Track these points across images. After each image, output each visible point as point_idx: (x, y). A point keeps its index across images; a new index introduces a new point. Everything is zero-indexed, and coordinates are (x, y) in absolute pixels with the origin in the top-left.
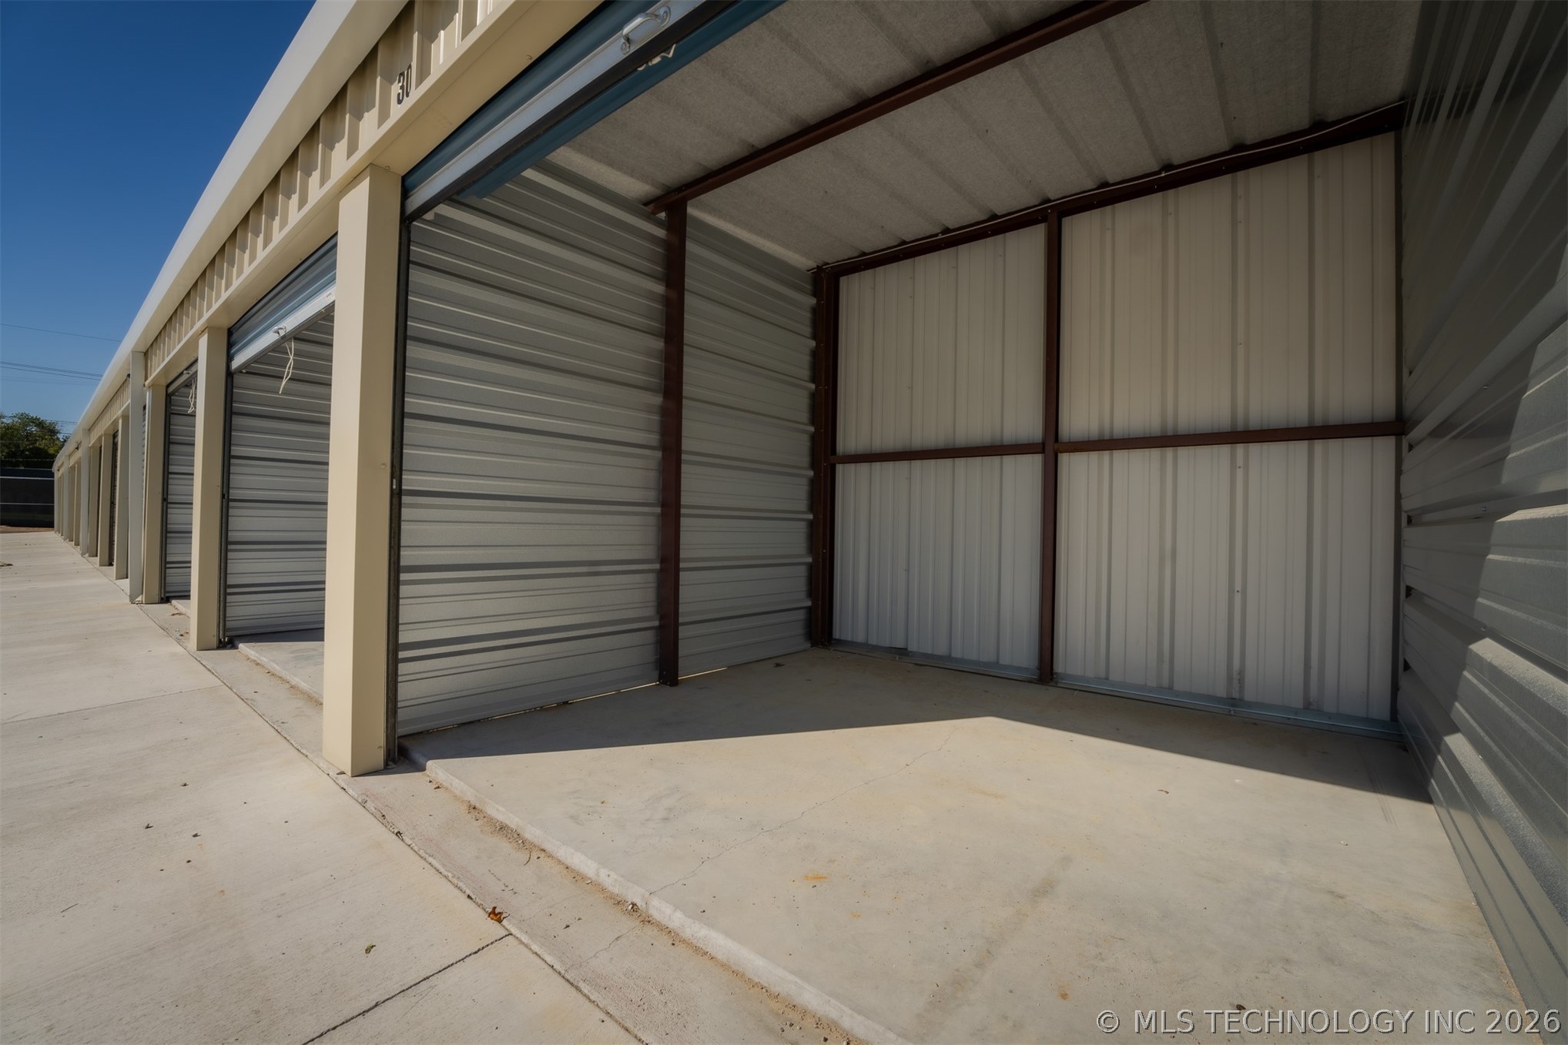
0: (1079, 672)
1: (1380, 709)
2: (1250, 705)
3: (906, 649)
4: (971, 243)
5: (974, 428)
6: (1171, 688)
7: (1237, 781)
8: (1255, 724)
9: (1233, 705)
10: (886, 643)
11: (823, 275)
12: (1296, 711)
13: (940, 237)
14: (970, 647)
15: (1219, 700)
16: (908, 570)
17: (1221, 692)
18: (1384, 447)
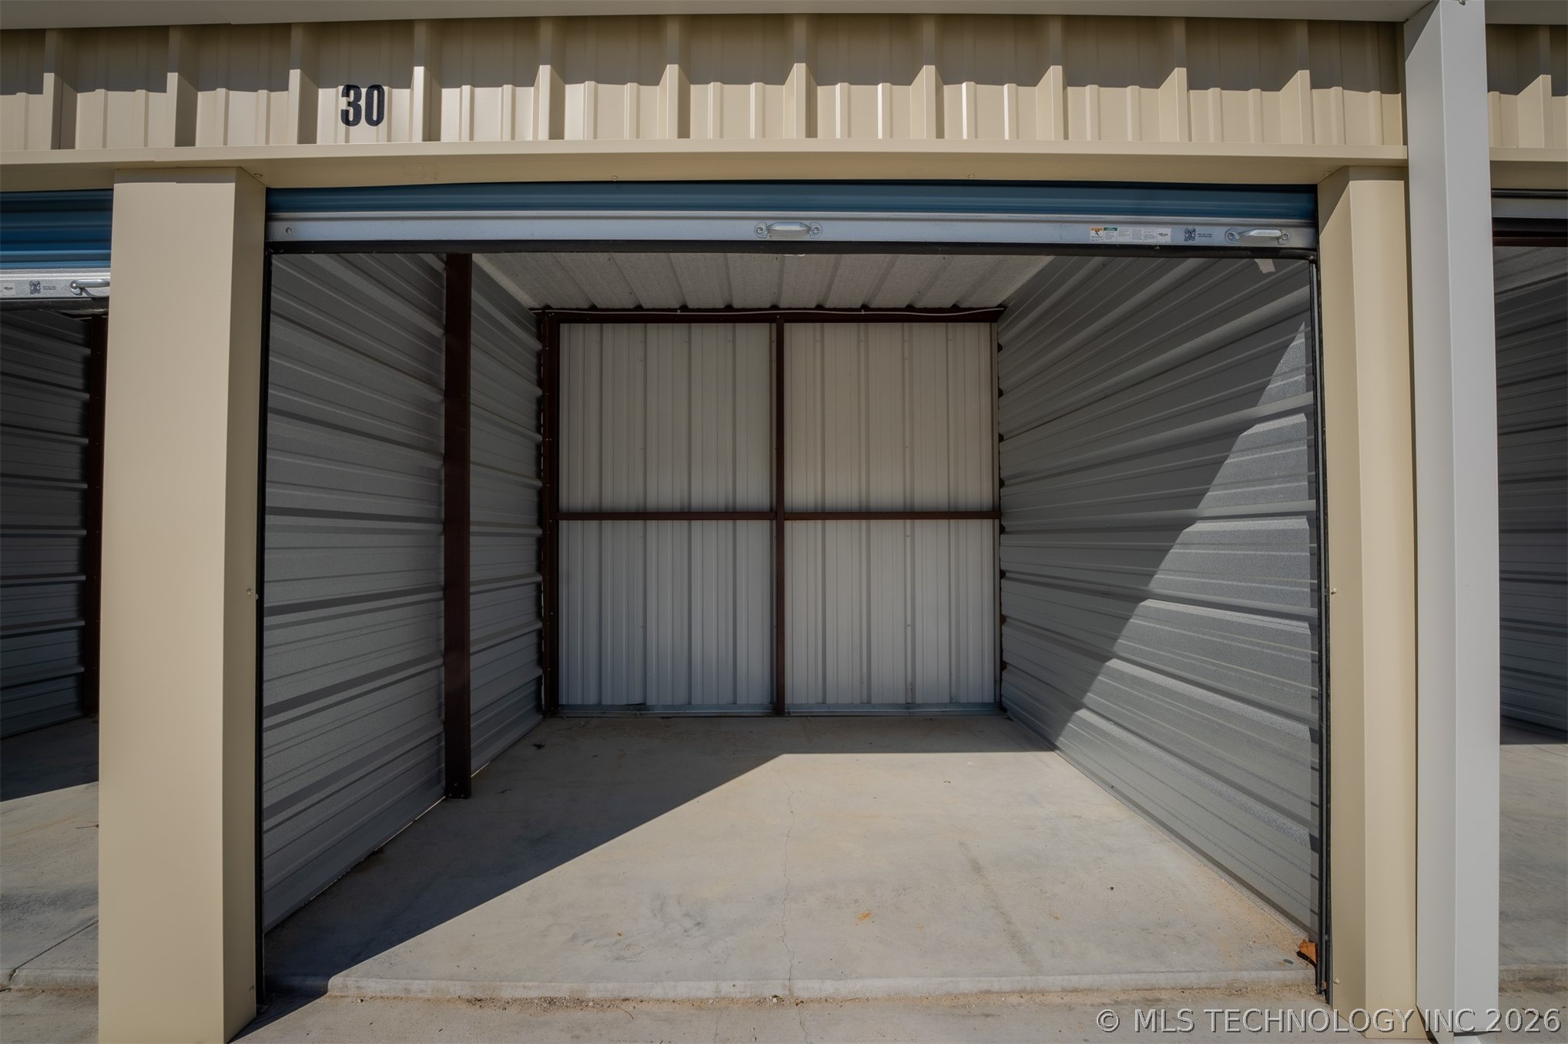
0: (804, 701)
1: (989, 697)
2: (920, 706)
3: (644, 704)
4: (704, 324)
5: (709, 492)
6: (869, 702)
7: (970, 763)
8: (931, 719)
9: (908, 708)
10: (623, 701)
11: (546, 319)
12: (945, 705)
13: (679, 313)
14: (710, 695)
15: (900, 706)
16: (645, 627)
17: (902, 701)
18: (986, 526)
